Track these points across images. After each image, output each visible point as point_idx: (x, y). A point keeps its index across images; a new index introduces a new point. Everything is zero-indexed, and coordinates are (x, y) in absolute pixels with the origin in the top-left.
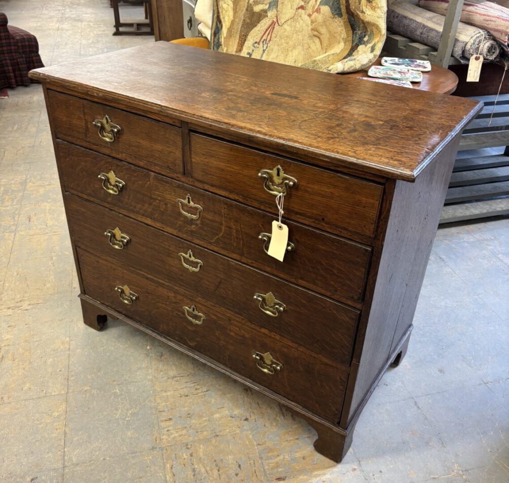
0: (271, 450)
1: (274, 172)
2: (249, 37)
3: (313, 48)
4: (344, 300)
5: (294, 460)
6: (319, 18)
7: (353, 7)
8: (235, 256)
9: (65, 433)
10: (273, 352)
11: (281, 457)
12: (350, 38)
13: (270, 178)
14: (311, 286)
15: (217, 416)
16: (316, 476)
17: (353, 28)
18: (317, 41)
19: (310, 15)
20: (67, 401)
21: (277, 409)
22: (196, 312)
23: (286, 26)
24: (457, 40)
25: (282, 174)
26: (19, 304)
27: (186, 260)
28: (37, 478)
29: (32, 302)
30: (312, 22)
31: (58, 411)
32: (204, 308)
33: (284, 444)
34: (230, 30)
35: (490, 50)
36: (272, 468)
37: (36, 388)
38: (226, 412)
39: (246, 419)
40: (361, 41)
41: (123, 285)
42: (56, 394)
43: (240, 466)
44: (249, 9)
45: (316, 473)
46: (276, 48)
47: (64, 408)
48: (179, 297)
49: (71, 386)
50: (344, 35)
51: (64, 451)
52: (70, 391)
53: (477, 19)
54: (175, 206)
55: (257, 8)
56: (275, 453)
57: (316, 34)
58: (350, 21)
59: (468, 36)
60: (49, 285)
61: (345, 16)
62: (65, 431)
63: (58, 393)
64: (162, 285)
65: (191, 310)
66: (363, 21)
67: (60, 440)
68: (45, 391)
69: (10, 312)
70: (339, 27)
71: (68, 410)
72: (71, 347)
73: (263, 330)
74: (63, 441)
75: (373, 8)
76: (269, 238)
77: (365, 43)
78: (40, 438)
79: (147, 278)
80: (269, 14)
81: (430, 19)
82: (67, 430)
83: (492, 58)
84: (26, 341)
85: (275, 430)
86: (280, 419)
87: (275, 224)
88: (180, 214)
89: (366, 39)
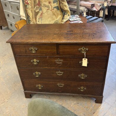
0: (88, 108)
1: (82, 48)
2: (37, 18)
3: (54, 17)
4: (101, 70)
5: (93, 107)
6: (54, 11)
7: (62, 8)
8: (72, 68)
10: (83, 86)
11: (91, 108)
12: (62, 14)
13: (82, 50)
14: (93, 69)
15: (72, 106)
16: (100, 109)
17: (62, 12)
18: (54, 16)
19: (51, 11)
21: (82, 98)
22: (61, 84)
23: (45, 14)
24: (80, 10)
25: (84, 48)
26: (4, 101)
27: (58, 73)
29: (7, 99)
30: (52, 12)
32: (63, 83)
33: (89, 105)
34: (32, 17)
35: (87, 10)
36: (91, 112)
38: (73, 104)
39: (78, 103)
40: (65, 14)
41: (38, 85)
43: (84, 115)
44: (35, 11)
45: (99, 108)
46: (44, 19)
48: (56, 82)
50: (60, 13)
53: (82, 5)
54: (55, 62)
55: (37, 11)
56: (89, 108)
57: (54, 14)
58: (61, 10)
59: (82, 8)
60: (9, 92)
61: (60, 10)
64: (51, 81)
65: (60, 84)
66: (65, 10)
69: (3, 104)
70: (59, 12)
73: (81, 82)
75: (66, 7)
76: (82, 62)
77: (66, 14)
79: (46, 81)
80: (40, 12)
81: (71, 6)
83: (87, 12)
84: (13, 110)
85: (85, 103)
86: (84, 99)
87: (83, 59)
88: (56, 63)
89: (66, 13)
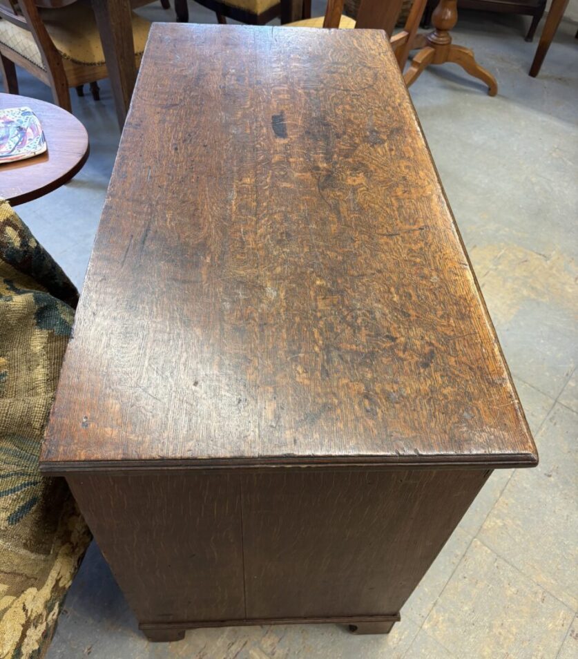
9: (502, 492)
20: (481, 527)
28: (545, 474)
31: (496, 523)
37: (502, 579)
42: (486, 548)
47: (488, 522)
49: (466, 543)
51: (512, 476)
52: (471, 537)
62: (500, 496)
63: (484, 547)
67: (509, 491)
68: (496, 565)
71: (485, 516)
72: (430, 605)
74: (507, 487)
78: (526, 511)
82: (498, 495)
